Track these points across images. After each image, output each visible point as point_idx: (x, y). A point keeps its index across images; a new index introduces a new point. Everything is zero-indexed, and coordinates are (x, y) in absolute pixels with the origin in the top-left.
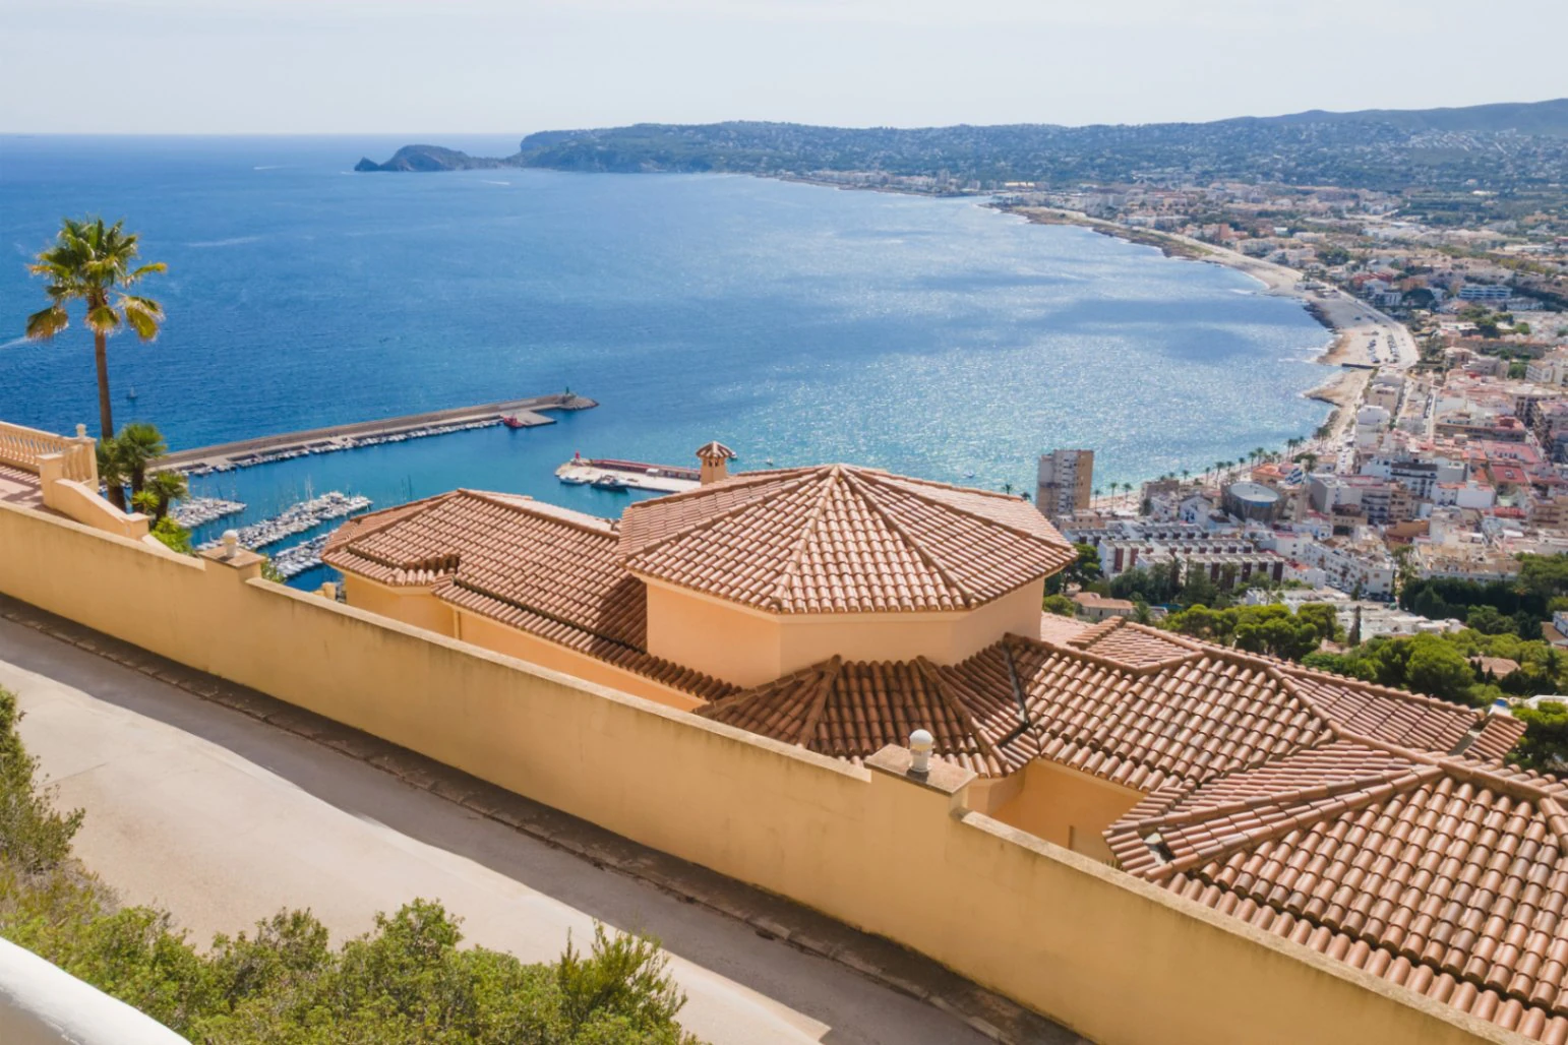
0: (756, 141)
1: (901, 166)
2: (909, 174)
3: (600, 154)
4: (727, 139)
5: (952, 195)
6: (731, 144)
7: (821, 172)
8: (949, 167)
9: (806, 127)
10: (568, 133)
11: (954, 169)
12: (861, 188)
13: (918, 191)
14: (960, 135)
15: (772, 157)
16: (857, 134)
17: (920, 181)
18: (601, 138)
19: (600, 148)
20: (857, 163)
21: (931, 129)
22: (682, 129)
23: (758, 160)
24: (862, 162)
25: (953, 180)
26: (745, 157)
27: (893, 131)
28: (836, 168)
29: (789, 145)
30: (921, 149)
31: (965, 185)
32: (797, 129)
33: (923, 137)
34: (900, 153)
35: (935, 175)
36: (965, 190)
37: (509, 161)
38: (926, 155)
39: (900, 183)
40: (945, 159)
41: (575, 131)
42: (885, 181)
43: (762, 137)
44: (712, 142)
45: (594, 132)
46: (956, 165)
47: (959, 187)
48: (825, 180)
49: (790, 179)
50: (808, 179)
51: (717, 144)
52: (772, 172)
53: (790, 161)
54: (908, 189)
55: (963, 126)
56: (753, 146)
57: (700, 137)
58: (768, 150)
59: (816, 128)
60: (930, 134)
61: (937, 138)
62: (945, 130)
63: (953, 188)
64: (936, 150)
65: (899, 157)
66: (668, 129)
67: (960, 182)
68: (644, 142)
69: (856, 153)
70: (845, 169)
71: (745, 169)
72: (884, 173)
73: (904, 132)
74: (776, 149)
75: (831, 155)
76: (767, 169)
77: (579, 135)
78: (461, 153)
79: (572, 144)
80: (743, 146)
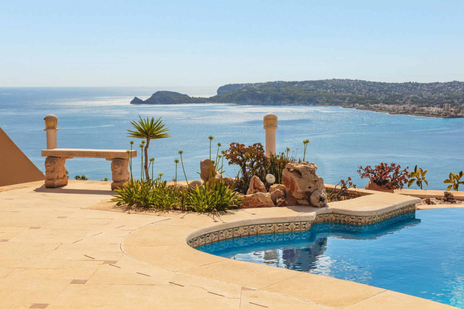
0: (342, 89)
1: (422, 102)
2: (427, 106)
3: (259, 95)
5: (452, 117)
6: (329, 91)
7: (379, 105)
8: (449, 103)
9: (369, 82)
10: (242, 85)
11: (453, 104)
12: (401, 113)
13: (433, 115)
14: (454, 87)
15: (351, 97)
16: (397, 86)
17: (434, 109)
18: (260, 87)
19: (258, 92)
20: (398, 101)
21: (438, 83)
22: (302, 83)
23: (344, 99)
24: (401, 100)
25: (452, 109)
26: (337, 97)
27: (417, 84)
28: (387, 103)
29: (360, 91)
30: (433, 94)
31: (459, 112)
32: (364, 83)
33: (434, 87)
34: (422, 96)
35: (442, 107)
36: (459, 114)
37: (211, 100)
38: (435, 96)
39: (422, 110)
40: (446, 99)
41: (246, 84)
42: (414, 110)
43: (345, 87)
44: (319, 90)
45: (256, 84)
46: (453, 102)
47: (456, 113)
48: (381, 110)
49: (361, 109)
50: (371, 109)
51: (321, 90)
52: (351, 105)
53: (361, 99)
54: (427, 114)
55: (455, 82)
56: (341, 91)
57: (312, 87)
58: (349, 94)
59: (375, 83)
60: (437, 86)
61: (442, 88)
62: (446, 83)
63: (453, 113)
64: (441, 94)
65: (421, 98)
67: (457, 110)
68: (283, 89)
69: (397, 95)
70: (392, 104)
71: (337, 104)
72: (413, 106)
73: (422, 85)
74: (353, 93)
75: (383, 97)
76: (349, 104)
77: (248, 86)
78: (186, 95)
79: (245, 90)
80: (335, 92)
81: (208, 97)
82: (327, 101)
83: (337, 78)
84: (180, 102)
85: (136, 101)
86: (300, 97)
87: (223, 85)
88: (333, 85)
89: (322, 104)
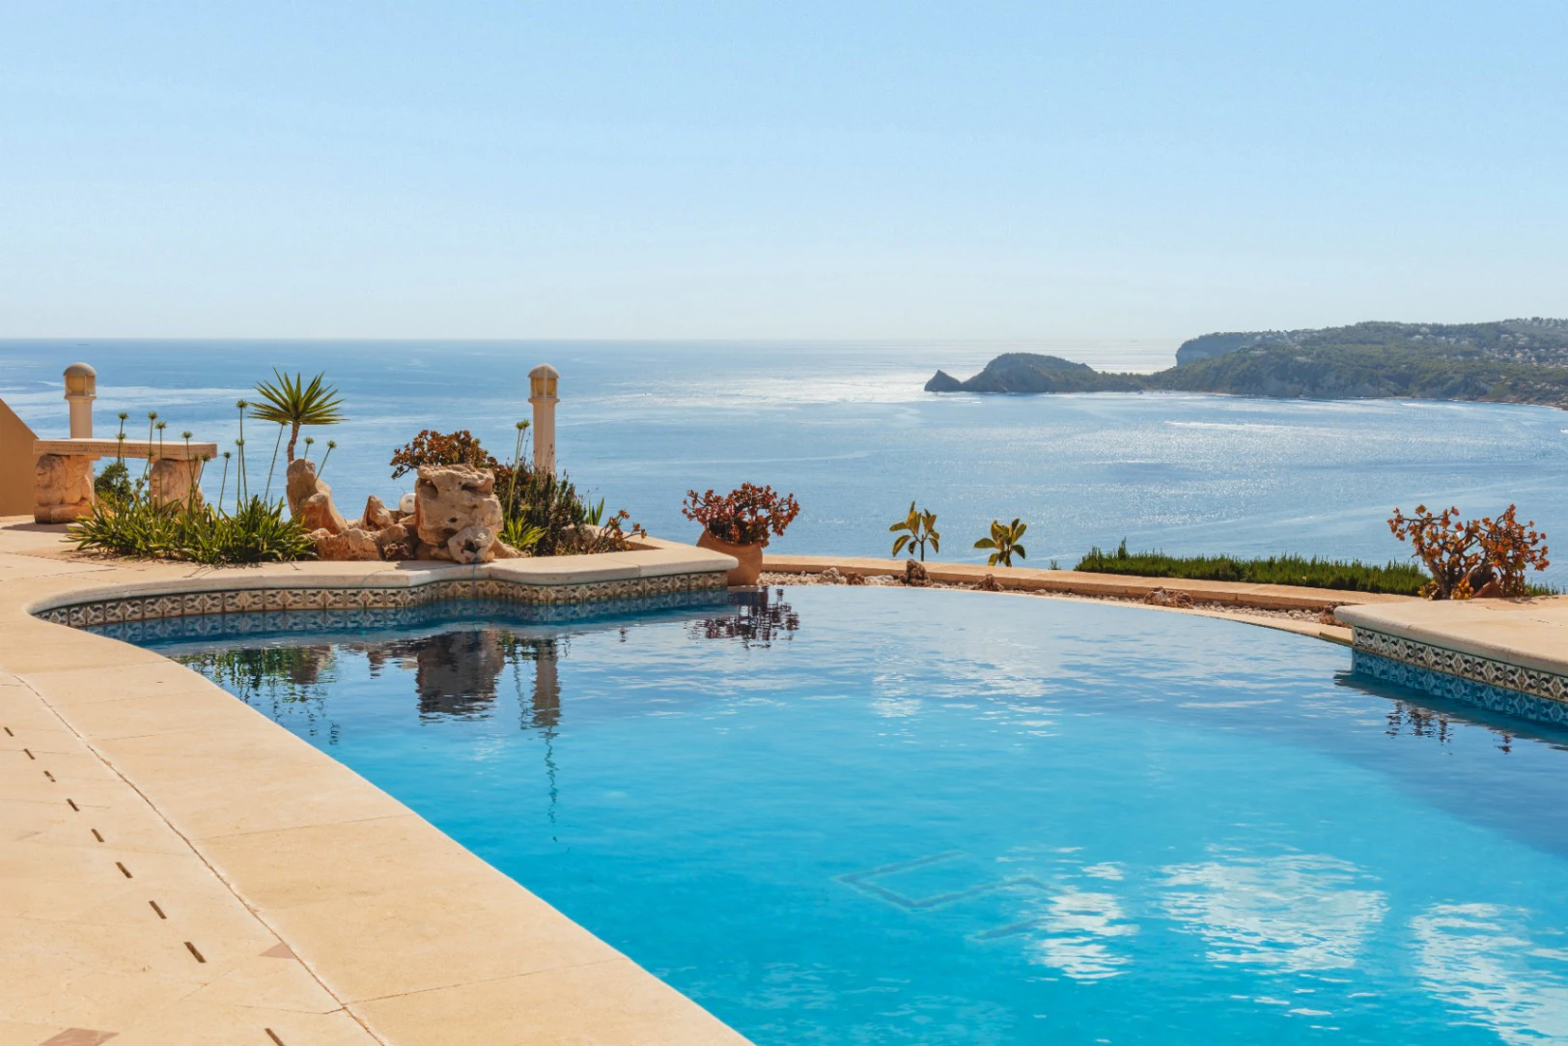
0: (1561, 352)
3: (1301, 368)
4: (1511, 348)
6: (1519, 355)
10: (1252, 335)
18: (1304, 343)
19: (1300, 359)
22: (1438, 330)
26: (1545, 376)
37: (1158, 381)
41: (1263, 335)
44: (1487, 352)
45: (1292, 334)
51: (1494, 355)
56: (1557, 358)
57: (1465, 343)
66: (1414, 330)
68: (1376, 351)
71: (1544, 398)
77: (1269, 341)
78: (1084, 366)
79: (1258, 353)
80: (1540, 359)
81: (1148, 371)
82: (1513, 389)
83: (1544, 316)
84: (1069, 387)
85: (942, 383)
86: (1429, 376)
87: (1194, 335)
88: (1533, 337)
89: (1498, 398)
